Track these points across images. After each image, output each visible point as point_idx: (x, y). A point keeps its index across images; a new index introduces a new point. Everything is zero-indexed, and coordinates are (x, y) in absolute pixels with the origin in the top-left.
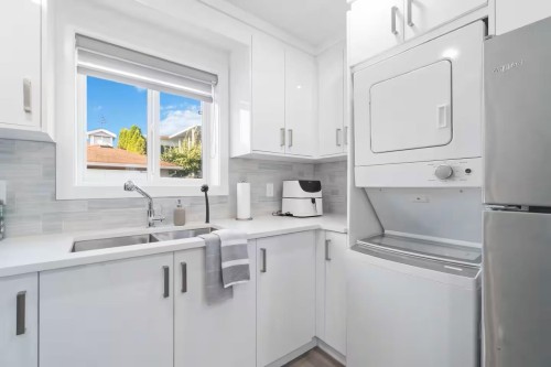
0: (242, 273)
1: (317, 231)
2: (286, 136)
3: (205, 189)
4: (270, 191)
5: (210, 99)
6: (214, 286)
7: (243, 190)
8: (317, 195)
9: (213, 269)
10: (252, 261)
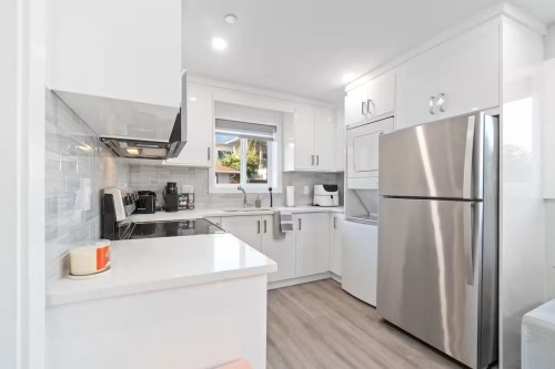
0: (290, 227)
1: (330, 212)
2: (315, 160)
3: (270, 189)
4: (306, 191)
5: (272, 140)
6: (277, 231)
7: (290, 190)
8: (335, 194)
9: (277, 224)
10: (294, 223)
